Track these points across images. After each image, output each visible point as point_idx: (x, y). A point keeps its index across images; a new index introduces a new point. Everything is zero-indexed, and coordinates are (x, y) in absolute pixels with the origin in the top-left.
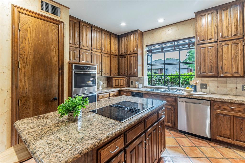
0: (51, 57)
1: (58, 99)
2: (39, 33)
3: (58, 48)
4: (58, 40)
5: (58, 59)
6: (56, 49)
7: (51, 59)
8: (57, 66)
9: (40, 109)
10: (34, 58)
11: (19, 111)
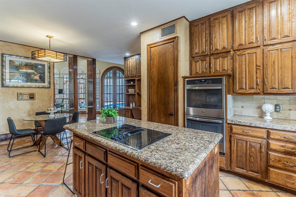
0: (168, 75)
1: (174, 114)
2: (160, 57)
3: (173, 65)
4: (173, 57)
5: (173, 76)
6: (172, 66)
7: (168, 77)
8: (173, 83)
9: (162, 120)
10: (158, 78)
11: (151, 116)
